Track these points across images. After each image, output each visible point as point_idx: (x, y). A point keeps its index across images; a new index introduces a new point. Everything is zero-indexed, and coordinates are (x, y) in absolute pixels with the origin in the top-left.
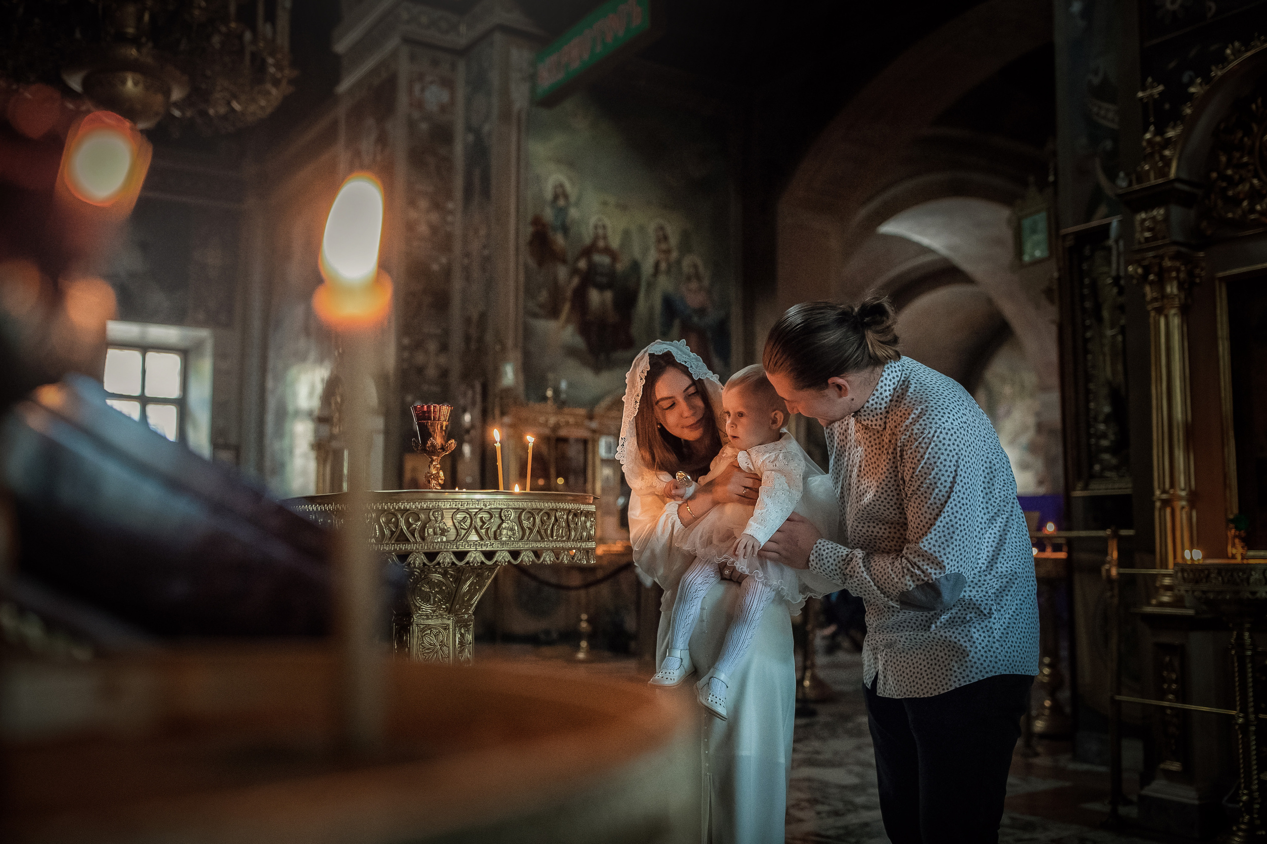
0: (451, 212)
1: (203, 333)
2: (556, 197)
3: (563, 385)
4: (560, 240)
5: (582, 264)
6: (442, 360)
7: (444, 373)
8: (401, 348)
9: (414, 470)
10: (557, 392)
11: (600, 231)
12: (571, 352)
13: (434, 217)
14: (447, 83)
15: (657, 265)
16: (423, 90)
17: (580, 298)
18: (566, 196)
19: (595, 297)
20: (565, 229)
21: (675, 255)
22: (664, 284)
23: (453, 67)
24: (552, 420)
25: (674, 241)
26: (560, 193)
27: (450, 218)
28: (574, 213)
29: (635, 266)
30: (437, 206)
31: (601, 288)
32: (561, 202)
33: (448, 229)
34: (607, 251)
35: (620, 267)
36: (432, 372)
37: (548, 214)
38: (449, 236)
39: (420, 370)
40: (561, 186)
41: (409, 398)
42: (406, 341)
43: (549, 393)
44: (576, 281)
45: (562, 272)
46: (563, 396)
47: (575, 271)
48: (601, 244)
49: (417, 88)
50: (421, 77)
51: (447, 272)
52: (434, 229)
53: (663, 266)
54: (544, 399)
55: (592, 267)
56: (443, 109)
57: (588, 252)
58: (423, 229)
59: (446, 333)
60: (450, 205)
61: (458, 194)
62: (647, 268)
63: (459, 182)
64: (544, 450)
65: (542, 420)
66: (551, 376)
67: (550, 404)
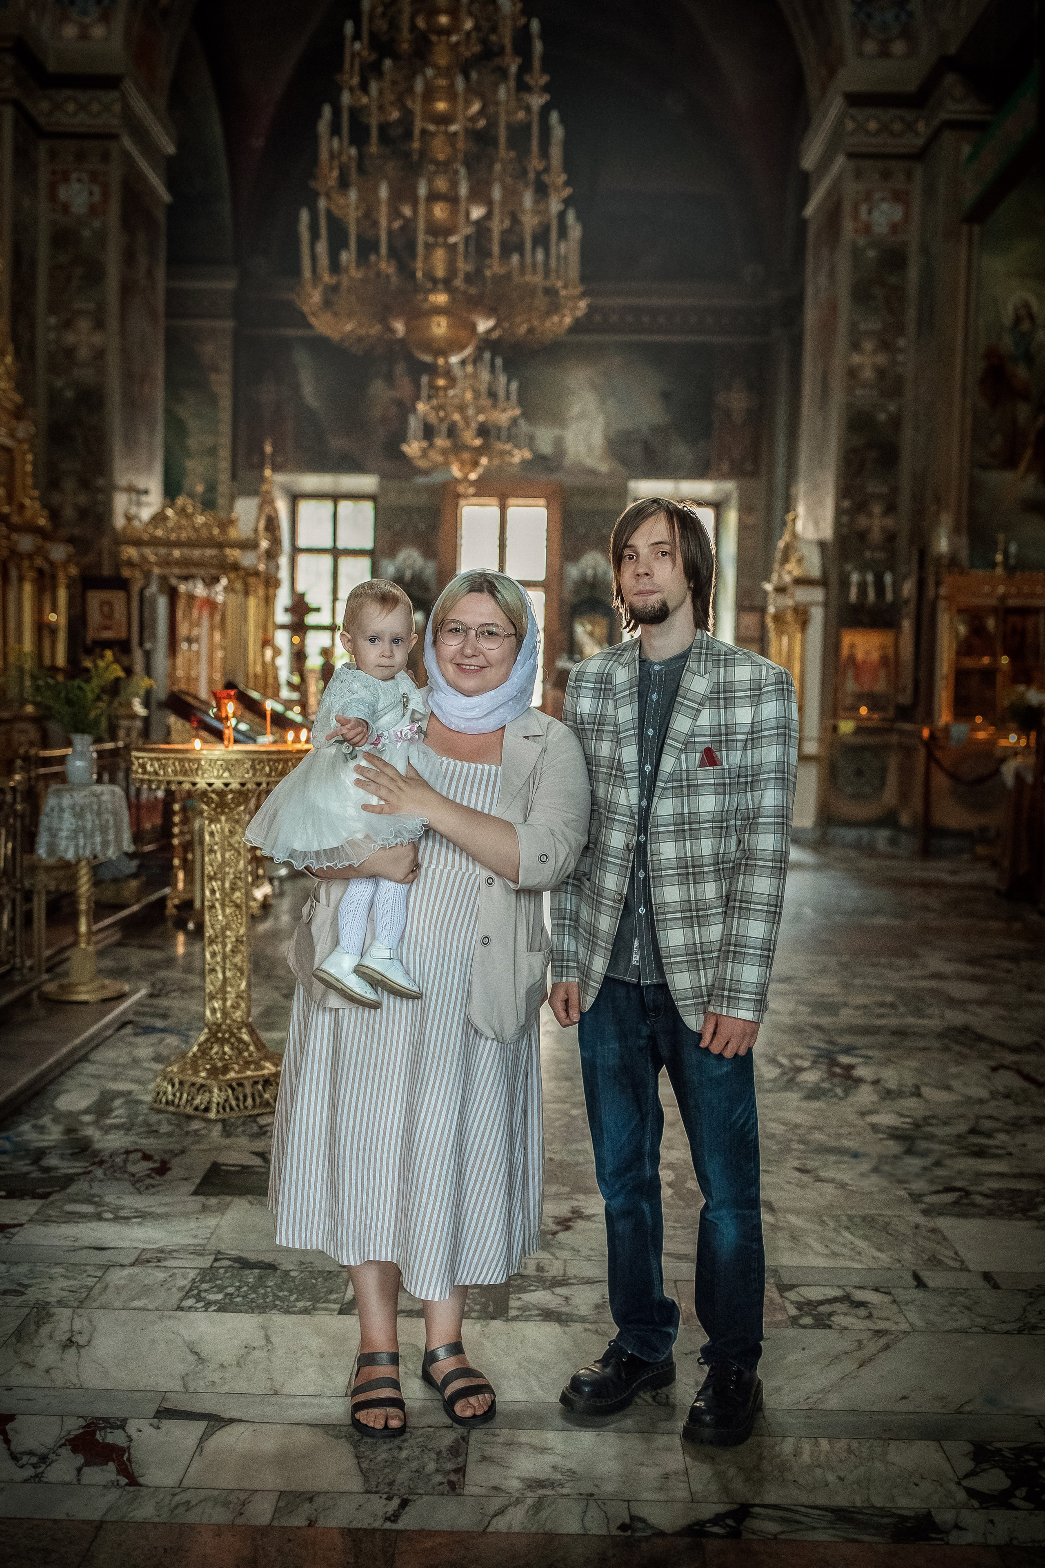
0: (900, 350)
1: (729, 486)
2: (1018, 320)
3: (1013, 549)
4: (1022, 372)
6: (889, 522)
7: (891, 538)
8: (839, 512)
9: (852, 646)
10: (1006, 555)
13: (882, 359)
14: (899, 197)
16: (870, 212)
18: (1031, 317)
20: (1030, 358)
23: (909, 176)
24: (1001, 590)
26: (1024, 315)
27: (901, 358)
28: (1041, 336)
30: (885, 345)
32: (1026, 326)
33: (899, 370)
36: (876, 536)
37: (1007, 343)
38: (899, 380)
39: (862, 536)
40: (1027, 306)
41: (849, 567)
42: (846, 504)
43: (999, 557)
44: (1041, 420)
45: (1023, 411)
46: (1012, 561)
49: (864, 208)
50: (868, 197)
51: (896, 422)
52: (881, 373)
54: (994, 565)
56: (894, 228)
58: (868, 374)
59: (894, 491)
60: (901, 342)
61: (911, 327)
63: (911, 315)
64: (991, 623)
65: (987, 589)
66: (1001, 537)
67: (999, 571)
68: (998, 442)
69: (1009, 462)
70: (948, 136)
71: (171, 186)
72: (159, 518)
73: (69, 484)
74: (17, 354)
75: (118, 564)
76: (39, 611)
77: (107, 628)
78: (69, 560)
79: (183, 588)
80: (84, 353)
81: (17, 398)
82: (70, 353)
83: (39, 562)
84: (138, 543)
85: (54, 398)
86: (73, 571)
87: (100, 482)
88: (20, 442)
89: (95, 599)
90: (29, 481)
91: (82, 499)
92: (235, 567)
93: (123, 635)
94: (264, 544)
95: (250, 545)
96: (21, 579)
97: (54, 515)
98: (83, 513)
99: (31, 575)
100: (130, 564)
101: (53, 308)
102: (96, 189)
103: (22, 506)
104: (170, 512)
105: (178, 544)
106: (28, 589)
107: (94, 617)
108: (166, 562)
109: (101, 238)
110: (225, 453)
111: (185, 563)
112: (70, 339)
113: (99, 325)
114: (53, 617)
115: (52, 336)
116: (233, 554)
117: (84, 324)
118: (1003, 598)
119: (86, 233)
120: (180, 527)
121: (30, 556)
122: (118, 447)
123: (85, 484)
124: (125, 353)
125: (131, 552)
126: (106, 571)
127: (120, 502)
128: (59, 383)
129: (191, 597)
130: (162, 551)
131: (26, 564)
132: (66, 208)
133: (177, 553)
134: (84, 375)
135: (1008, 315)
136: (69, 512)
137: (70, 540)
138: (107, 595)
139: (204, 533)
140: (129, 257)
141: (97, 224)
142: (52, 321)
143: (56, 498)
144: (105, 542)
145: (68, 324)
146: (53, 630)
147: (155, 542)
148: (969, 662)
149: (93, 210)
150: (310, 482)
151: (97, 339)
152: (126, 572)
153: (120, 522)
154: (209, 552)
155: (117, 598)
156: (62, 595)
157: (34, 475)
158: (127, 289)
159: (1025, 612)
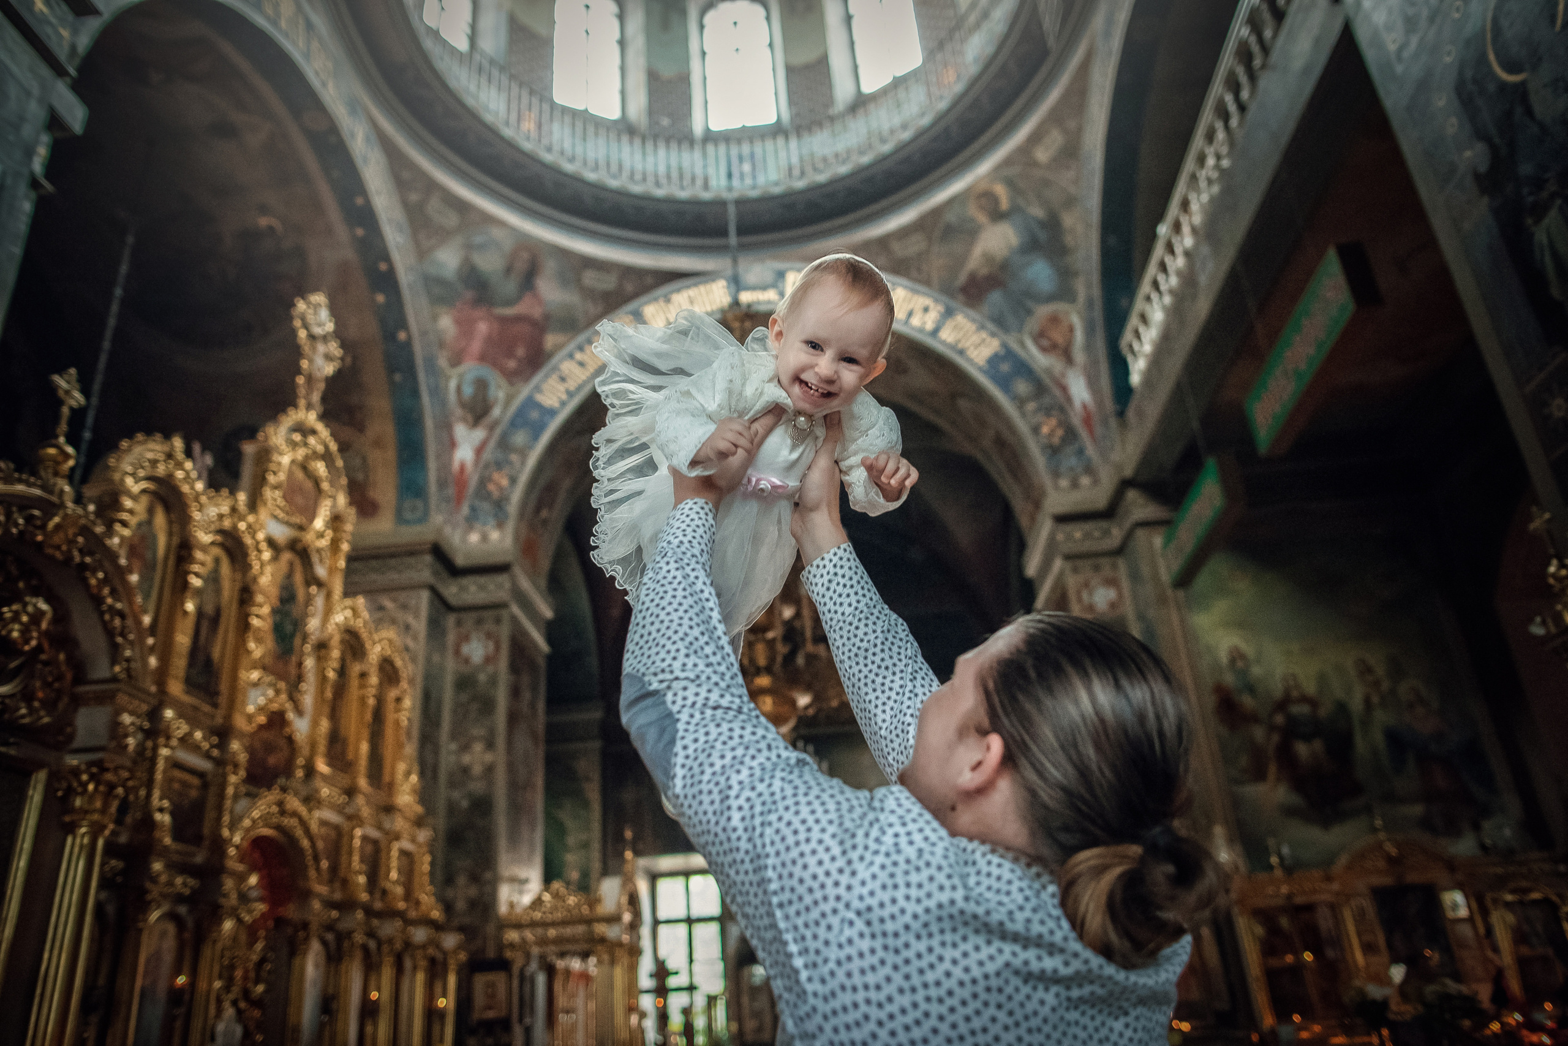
2: (1233, 661)
3: (1285, 850)
4: (1247, 701)
5: (1279, 719)
10: (1281, 858)
11: (1292, 683)
12: (1290, 812)
14: (1112, 582)
15: (1367, 701)
16: (1091, 594)
17: (1285, 754)
18: (1243, 656)
19: (1302, 749)
20: (1251, 689)
21: (1385, 685)
22: (1382, 718)
23: (1114, 567)
24: (1284, 889)
25: (1380, 671)
26: (1236, 656)
28: (1256, 671)
29: (1342, 708)
31: (1307, 738)
32: (1240, 664)
34: (1304, 699)
35: (1323, 712)
37: (1229, 679)
40: (1236, 648)
43: (1274, 860)
44: (1276, 738)
45: (1259, 733)
47: (1272, 728)
48: (1295, 694)
49: (1085, 596)
50: (1086, 585)
53: (1375, 699)
54: (1271, 868)
55: (1292, 721)
56: (1113, 605)
57: (1282, 705)
62: (1356, 704)
64: (1284, 922)
65: (1270, 890)
66: (1271, 842)
67: (1278, 873)
68: (1244, 761)
69: (1259, 775)
70: (1141, 534)
71: (550, 639)
72: (538, 902)
73: (462, 880)
74: (422, 774)
75: (501, 947)
76: (430, 997)
77: (490, 1008)
78: (460, 947)
79: (560, 964)
80: (477, 770)
81: (419, 809)
82: (465, 770)
83: (431, 951)
84: (518, 926)
85: (452, 808)
86: (463, 956)
87: (488, 875)
88: (420, 845)
89: (480, 981)
90: (426, 879)
91: (473, 891)
92: (603, 940)
93: (503, 1014)
94: (627, 917)
95: (614, 919)
96: (415, 968)
97: (448, 907)
98: (473, 904)
99: (423, 963)
100: (512, 946)
101: (454, 736)
102: (491, 646)
103: (418, 903)
104: (547, 897)
105: (553, 924)
106: (420, 977)
107: (479, 998)
108: (543, 942)
109: (493, 681)
110: (596, 846)
111: (559, 941)
112: (466, 759)
113: (490, 745)
114: (442, 1003)
115: (452, 758)
116: (601, 929)
117: (478, 747)
118: (1289, 897)
119: (482, 677)
120: (555, 908)
121: (424, 947)
122: (502, 843)
123: (475, 878)
124: (511, 768)
125: (512, 936)
126: (491, 953)
127: (505, 893)
128: (456, 795)
129: (568, 972)
130: (540, 931)
131: (419, 954)
132: (467, 661)
133: (552, 933)
134: (477, 787)
135: (1224, 657)
136: (461, 905)
137: (461, 929)
138: (491, 977)
139: (575, 912)
140: (515, 692)
141: (490, 669)
142: (453, 746)
143: (450, 893)
144: (490, 929)
145: (465, 748)
146: (441, 1014)
147: (533, 924)
148: (1274, 962)
149: (488, 660)
150: (667, 862)
151: (489, 757)
152: (508, 954)
153: (503, 909)
154: (580, 929)
155: (499, 979)
156: (452, 980)
157: (432, 874)
158: (513, 718)
159: (1310, 908)
